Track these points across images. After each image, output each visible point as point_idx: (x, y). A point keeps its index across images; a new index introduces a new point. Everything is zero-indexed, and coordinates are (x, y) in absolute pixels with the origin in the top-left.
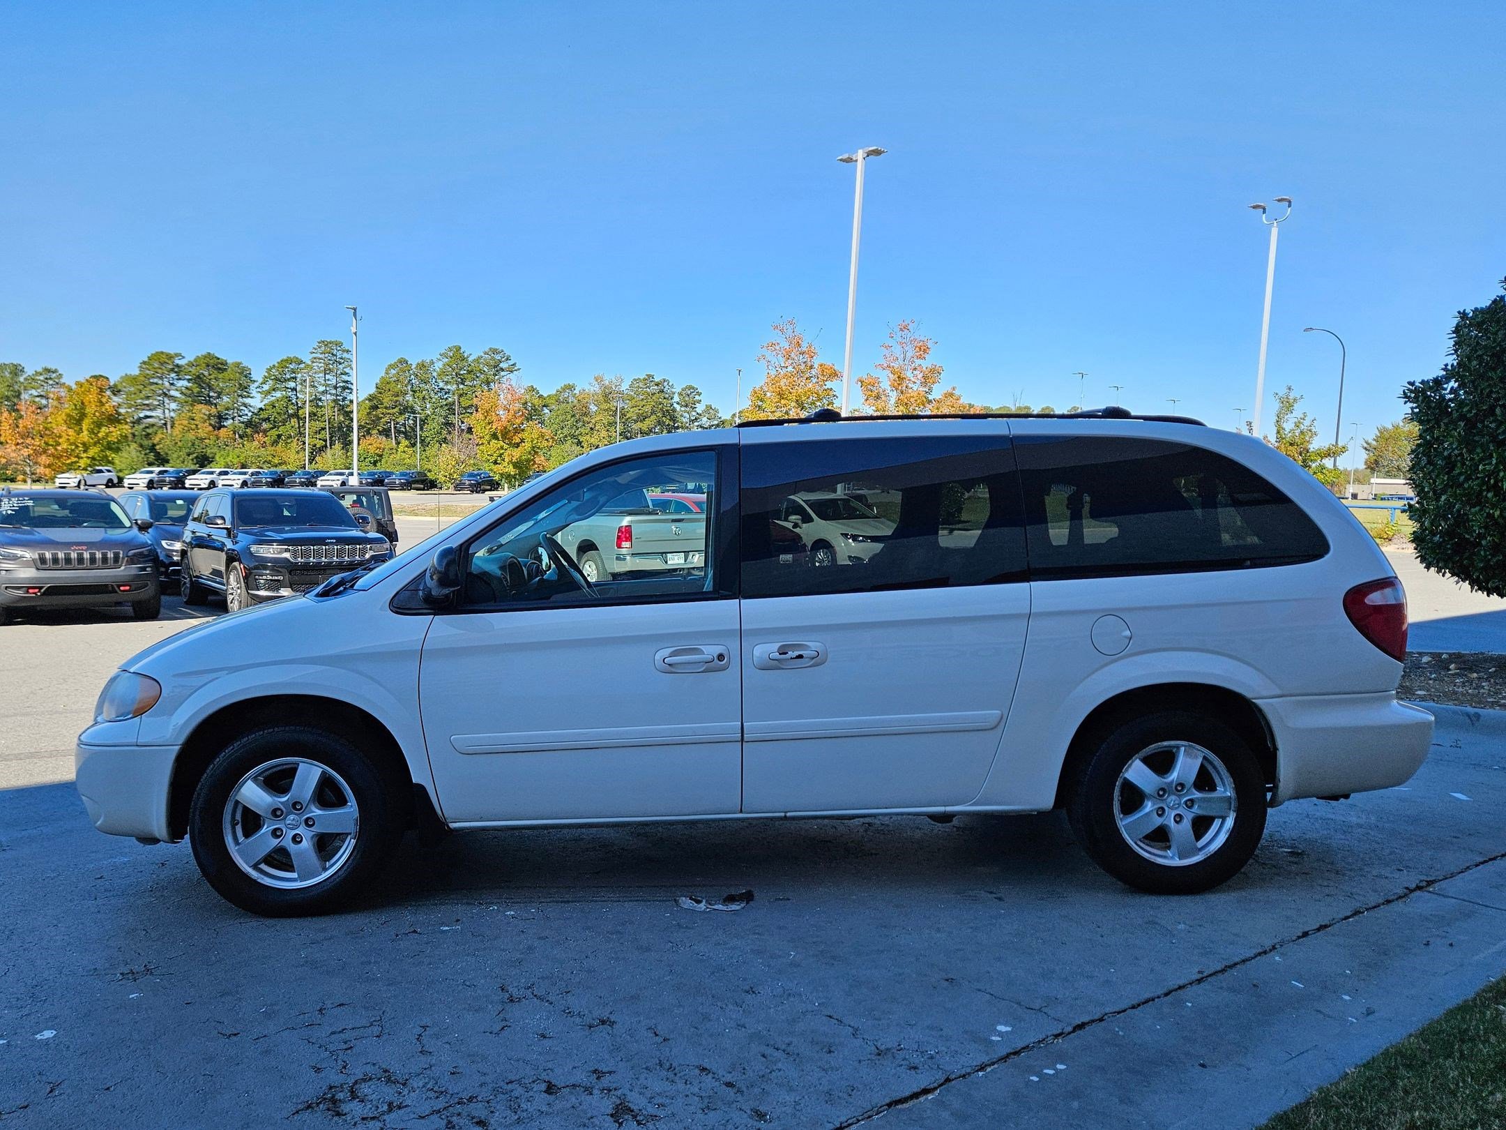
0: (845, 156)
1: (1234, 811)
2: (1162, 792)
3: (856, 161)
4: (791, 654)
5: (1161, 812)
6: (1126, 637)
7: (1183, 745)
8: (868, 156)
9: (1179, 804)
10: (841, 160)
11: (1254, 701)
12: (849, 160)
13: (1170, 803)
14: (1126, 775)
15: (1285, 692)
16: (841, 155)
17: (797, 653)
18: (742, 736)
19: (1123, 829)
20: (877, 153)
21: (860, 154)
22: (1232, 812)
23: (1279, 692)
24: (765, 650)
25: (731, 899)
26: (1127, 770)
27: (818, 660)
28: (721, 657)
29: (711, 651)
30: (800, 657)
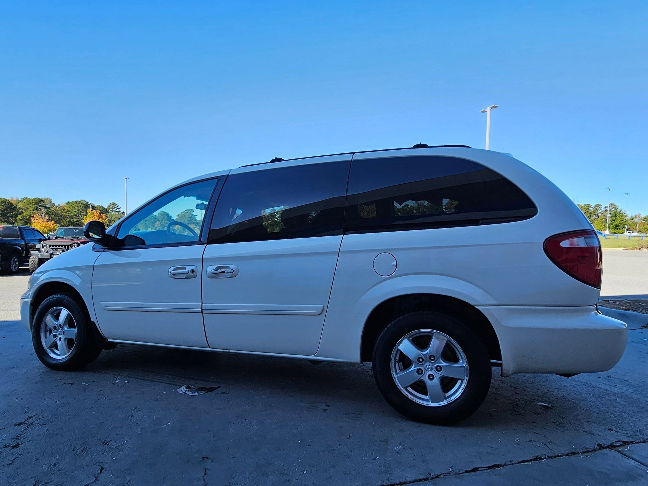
0: (483, 110)
1: (467, 376)
2: (420, 360)
3: (487, 111)
4: (220, 271)
5: (420, 372)
6: (394, 265)
7: (435, 332)
8: (491, 109)
9: (432, 368)
10: (481, 112)
11: (475, 307)
12: (484, 112)
13: (426, 366)
14: (399, 348)
15: (500, 303)
16: (481, 110)
17: (222, 270)
18: (202, 310)
19: (396, 379)
20: (495, 107)
21: (488, 109)
22: (466, 377)
23: (495, 302)
24: (211, 269)
25: (200, 389)
26: (399, 344)
27: (234, 274)
28: (193, 271)
29: (189, 268)
30: (223, 272)
